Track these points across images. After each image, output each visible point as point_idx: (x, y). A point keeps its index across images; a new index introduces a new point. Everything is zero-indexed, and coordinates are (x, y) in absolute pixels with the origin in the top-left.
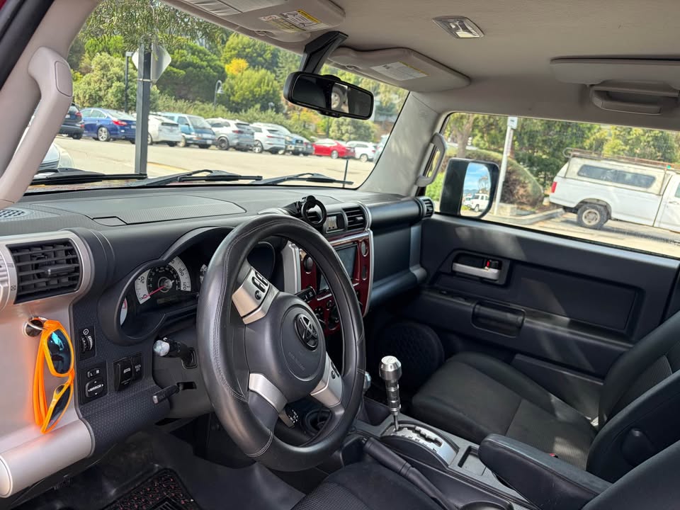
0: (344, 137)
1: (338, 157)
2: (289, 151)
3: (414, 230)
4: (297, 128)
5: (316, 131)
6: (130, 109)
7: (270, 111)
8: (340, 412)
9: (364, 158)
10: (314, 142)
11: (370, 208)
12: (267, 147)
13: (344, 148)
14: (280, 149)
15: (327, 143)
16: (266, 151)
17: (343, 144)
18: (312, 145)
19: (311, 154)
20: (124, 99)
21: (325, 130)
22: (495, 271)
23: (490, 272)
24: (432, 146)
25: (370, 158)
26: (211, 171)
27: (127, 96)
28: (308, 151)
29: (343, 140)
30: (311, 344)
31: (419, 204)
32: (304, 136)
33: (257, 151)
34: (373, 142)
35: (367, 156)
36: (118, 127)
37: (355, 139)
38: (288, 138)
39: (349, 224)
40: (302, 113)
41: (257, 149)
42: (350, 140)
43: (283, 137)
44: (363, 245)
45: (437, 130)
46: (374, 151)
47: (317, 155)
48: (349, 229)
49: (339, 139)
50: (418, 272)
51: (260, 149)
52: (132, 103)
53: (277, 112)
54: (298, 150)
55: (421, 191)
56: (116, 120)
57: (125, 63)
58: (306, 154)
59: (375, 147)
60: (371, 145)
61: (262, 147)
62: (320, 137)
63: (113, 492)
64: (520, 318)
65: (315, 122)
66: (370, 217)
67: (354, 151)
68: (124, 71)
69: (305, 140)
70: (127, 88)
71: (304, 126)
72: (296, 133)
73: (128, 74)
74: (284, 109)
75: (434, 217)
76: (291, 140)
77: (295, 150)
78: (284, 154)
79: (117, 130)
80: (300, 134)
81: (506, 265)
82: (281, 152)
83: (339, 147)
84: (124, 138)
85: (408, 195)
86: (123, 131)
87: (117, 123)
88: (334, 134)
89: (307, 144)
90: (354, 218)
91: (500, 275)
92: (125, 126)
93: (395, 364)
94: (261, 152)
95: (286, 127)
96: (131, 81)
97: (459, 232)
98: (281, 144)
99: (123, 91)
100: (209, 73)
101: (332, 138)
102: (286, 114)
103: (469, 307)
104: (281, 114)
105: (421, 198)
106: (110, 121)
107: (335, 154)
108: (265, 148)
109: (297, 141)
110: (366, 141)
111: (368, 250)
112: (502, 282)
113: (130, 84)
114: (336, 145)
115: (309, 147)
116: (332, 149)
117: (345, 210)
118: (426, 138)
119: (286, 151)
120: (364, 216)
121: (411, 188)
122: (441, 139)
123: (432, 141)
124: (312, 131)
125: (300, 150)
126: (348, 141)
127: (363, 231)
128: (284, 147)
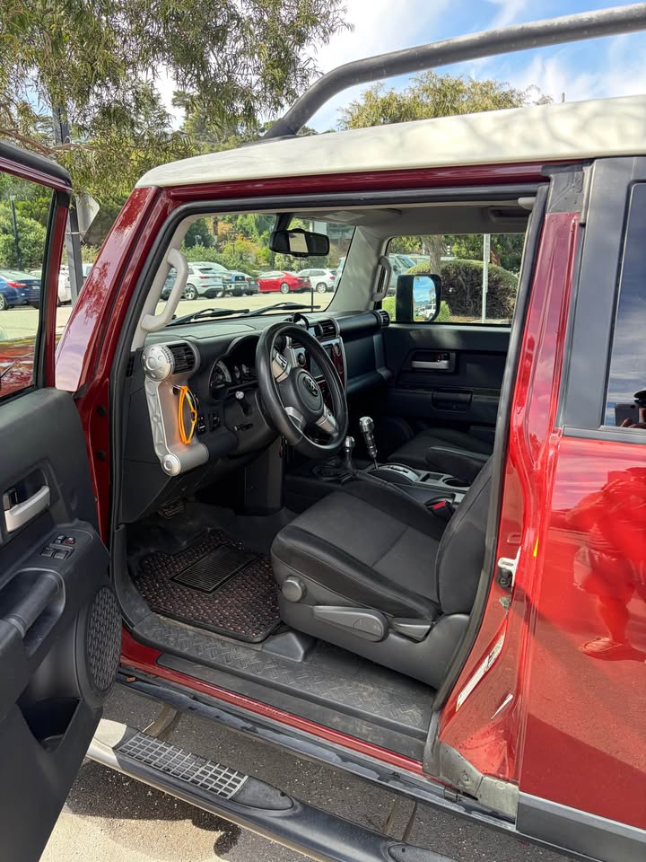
0: (293, 265)
1: (290, 292)
2: (228, 292)
3: (376, 338)
4: (234, 261)
5: (257, 262)
6: (25, 266)
7: (197, 246)
8: (336, 435)
9: (322, 288)
10: (257, 276)
11: (338, 321)
12: (202, 291)
13: (296, 279)
14: (218, 291)
15: (274, 275)
16: (202, 295)
17: (294, 274)
18: (256, 281)
19: (256, 293)
20: (16, 254)
21: (267, 260)
22: (446, 362)
23: (443, 364)
24: (380, 267)
25: (328, 286)
26: (213, 310)
27: (19, 251)
28: (252, 288)
29: (292, 270)
30: (314, 393)
31: (376, 316)
32: (245, 271)
33: (190, 297)
34: (329, 267)
35: (325, 284)
36: (17, 291)
37: (307, 267)
38: (225, 276)
39: (325, 332)
40: (237, 242)
41: (190, 295)
42: (301, 268)
43: (217, 275)
44: (336, 348)
45: (383, 254)
46: (332, 278)
47: (264, 293)
48: (325, 336)
49: (286, 269)
50: (384, 372)
51: (193, 294)
52: (26, 258)
53: (207, 246)
54: (240, 289)
55: (379, 305)
56: (10, 281)
57: (10, 210)
58: (250, 293)
59: (333, 272)
60: (327, 271)
61: (196, 292)
62: (265, 269)
63: (185, 543)
64: (469, 396)
65: (254, 252)
66: (339, 327)
67: (309, 281)
68: (11, 220)
69: (247, 276)
70: (18, 240)
71: (241, 258)
72: (234, 268)
73: (16, 223)
74: (214, 240)
75: (391, 325)
76: (229, 278)
77: (235, 290)
78: (223, 296)
79: (15, 294)
80: (239, 268)
81: (453, 355)
82: (220, 294)
83: (289, 277)
84: (25, 302)
85: (367, 309)
86: (23, 294)
87: (13, 285)
88: (280, 263)
89: (249, 280)
90: (327, 328)
91: (449, 364)
92: (25, 287)
93: (369, 420)
94: (195, 299)
95: (220, 263)
96: (20, 231)
97: (413, 334)
98: (218, 284)
99: (13, 245)
100: (112, 207)
101: (278, 269)
102: (217, 247)
103: (429, 395)
104: (211, 249)
105: (378, 311)
106: (5, 284)
107: (285, 288)
108: (200, 293)
109: (237, 278)
110: (321, 267)
111: (340, 351)
112: (452, 370)
113: (20, 235)
114: (285, 276)
115: (253, 283)
116: (281, 282)
117: (320, 322)
118: (374, 261)
119: (225, 293)
120: (334, 326)
121: (369, 303)
122: (387, 261)
123: (379, 263)
124: (251, 263)
125: (242, 288)
126: (299, 270)
127: (335, 338)
128: (222, 287)
